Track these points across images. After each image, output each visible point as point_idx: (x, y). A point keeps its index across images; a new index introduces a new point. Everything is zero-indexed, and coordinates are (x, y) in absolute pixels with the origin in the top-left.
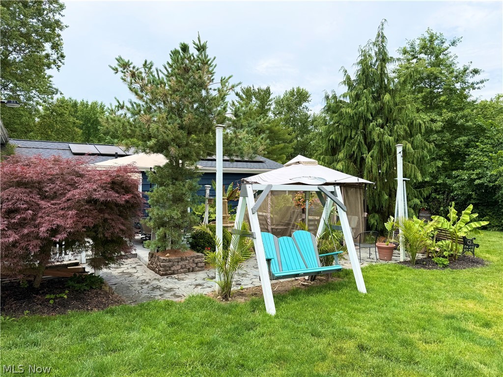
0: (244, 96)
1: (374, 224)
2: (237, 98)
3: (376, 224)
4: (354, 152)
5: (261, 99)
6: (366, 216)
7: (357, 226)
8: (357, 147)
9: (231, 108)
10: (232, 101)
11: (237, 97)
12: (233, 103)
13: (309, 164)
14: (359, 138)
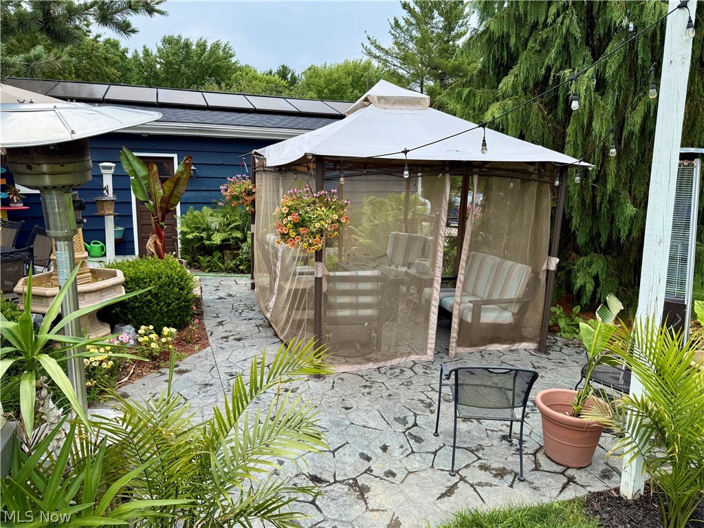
0: (417, 9)
1: (583, 287)
2: (405, 14)
3: (590, 287)
4: (549, 69)
5: (447, 12)
6: (553, 267)
7: (526, 294)
8: (558, 53)
9: (393, 32)
10: (395, 19)
11: (405, 11)
12: (396, 22)
13: (396, 106)
14: (567, 22)
